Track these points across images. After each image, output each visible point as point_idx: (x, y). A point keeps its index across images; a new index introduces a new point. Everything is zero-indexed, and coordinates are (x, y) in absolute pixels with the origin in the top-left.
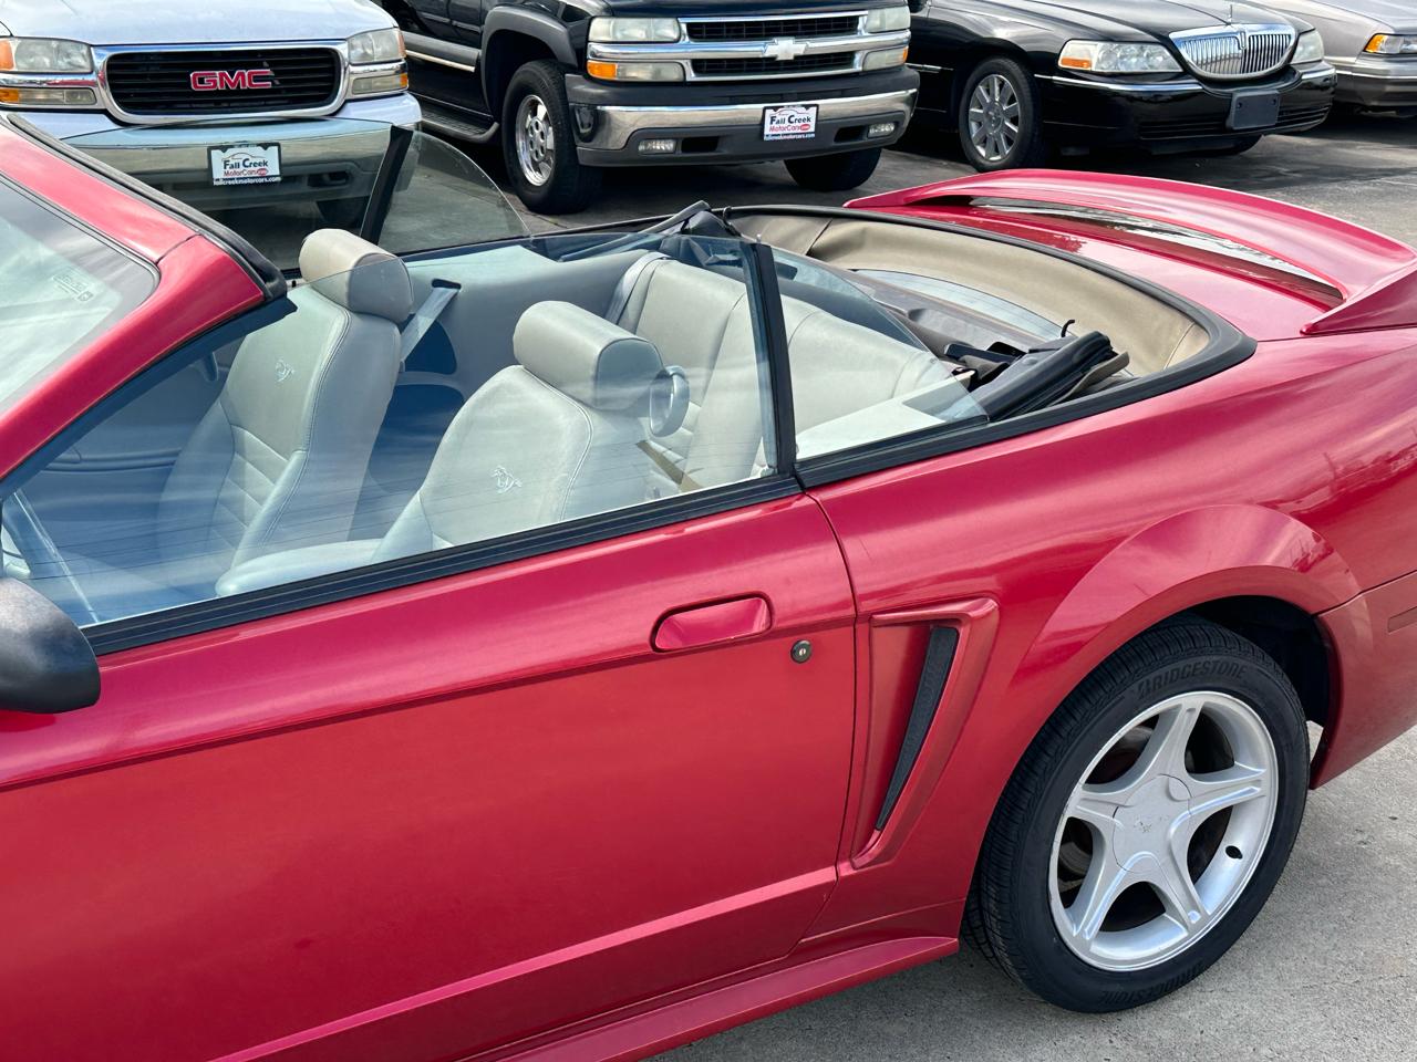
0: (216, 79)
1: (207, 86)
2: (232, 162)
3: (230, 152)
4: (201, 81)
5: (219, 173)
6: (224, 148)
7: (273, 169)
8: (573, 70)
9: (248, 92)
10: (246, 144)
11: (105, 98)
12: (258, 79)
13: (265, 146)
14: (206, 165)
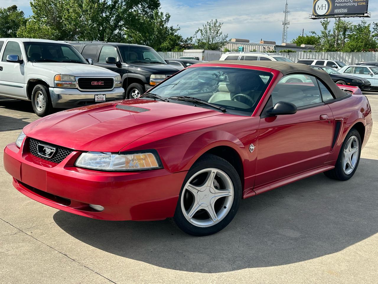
0: (95, 83)
1: (94, 84)
2: (98, 98)
3: (98, 96)
4: (93, 83)
5: (96, 100)
6: (97, 95)
7: (104, 99)
8: (146, 84)
9: (100, 85)
10: (100, 94)
11: (77, 86)
12: (102, 83)
13: (103, 95)
14: (94, 98)
